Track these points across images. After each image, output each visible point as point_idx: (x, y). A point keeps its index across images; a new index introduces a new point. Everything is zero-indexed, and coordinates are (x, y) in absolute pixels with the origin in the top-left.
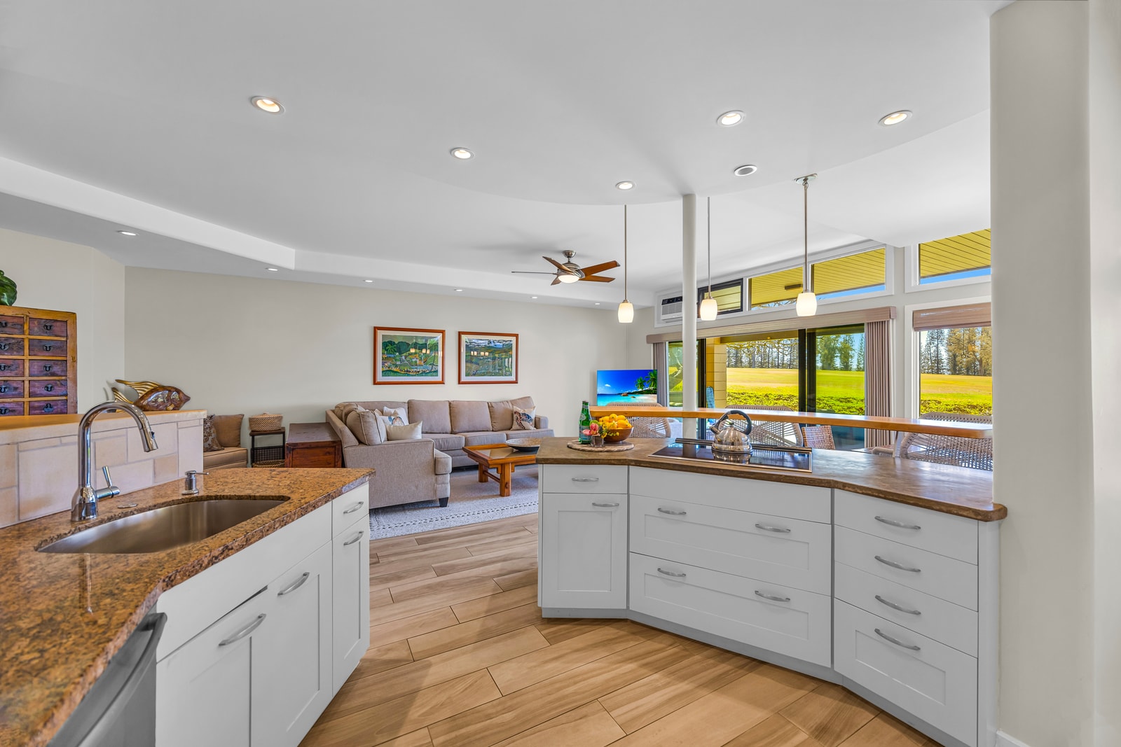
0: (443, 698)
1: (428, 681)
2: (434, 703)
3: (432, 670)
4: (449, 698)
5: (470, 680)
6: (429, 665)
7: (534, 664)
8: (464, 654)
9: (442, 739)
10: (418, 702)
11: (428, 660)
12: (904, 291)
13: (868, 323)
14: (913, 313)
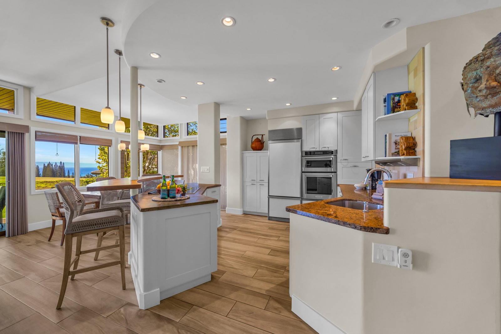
0: (273, 278)
1: (273, 286)
2: (276, 279)
3: (268, 288)
4: (271, 277)
5: (261, 278)
6: (267, 291)
7: (239, 270)
8: (252, 287)
9: (282, 271)
10: (281, 282)
11: (266, 293)
12: (30, 119)
13: (8, 132)
14: (36, 132)
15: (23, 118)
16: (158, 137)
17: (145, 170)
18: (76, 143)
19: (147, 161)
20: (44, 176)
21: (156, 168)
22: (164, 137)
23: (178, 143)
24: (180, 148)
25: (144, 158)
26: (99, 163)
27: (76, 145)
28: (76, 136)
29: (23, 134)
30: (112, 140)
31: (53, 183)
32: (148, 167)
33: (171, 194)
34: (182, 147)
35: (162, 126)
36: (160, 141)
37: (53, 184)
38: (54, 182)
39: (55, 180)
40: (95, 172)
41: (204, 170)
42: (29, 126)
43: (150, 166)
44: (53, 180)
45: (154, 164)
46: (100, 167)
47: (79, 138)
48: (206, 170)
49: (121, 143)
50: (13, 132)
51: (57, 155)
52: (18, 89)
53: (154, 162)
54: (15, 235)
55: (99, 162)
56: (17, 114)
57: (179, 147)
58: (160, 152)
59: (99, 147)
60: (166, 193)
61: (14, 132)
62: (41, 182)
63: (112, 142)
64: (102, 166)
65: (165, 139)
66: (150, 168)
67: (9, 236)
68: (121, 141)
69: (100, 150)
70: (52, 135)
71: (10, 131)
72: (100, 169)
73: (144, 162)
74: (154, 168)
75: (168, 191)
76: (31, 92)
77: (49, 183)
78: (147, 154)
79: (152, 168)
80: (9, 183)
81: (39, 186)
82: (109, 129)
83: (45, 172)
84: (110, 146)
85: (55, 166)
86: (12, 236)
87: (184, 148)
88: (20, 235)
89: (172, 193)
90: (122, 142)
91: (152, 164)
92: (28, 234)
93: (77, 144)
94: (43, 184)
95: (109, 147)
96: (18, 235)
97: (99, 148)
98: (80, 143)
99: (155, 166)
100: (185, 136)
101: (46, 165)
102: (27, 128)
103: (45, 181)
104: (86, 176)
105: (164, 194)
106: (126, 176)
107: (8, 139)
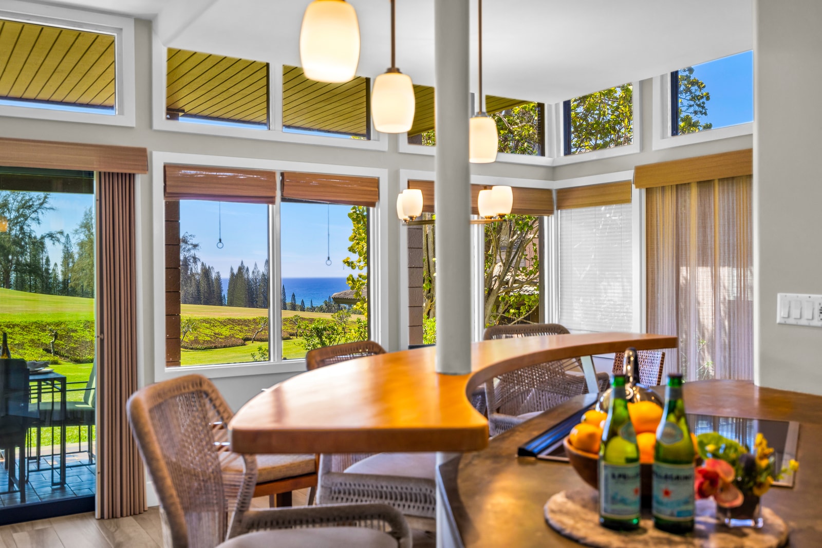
12: (151, 125)
13: (100, 173)
14: (165, 167)
15: (134, 125)
16: (543, 154)
17: (489, 292)
18: (270, 200)
19: (498, 257)
20: (231, 304)
21: (531, 283)
22: (568, 152)
23: (629, 175)
24: (637, 194)
25: (487, 245)
26: (350, 264)
27: (271, 206)
28: (271, 174)
29: (131, 177)
30: (379, 178)
31: (247, 326)
32: (501, 278)
33: (665, 499)
34: (647, 189)
35: (557, 105)
36: (553, 171)
37: (247, 328)
38: (249, 321)
39: (251, 318)
40: (342, 296)
41: (795, 313)
42: (148, 151)
43: (509, 277)
44: (246, 317)
45: (524, 268)
46: (353, 281)
47: (278, 179)
48: (807, 314)
49: (409, 188)
50: (109, 173)
51: (220, 245)
52: (121, 29)
53: (523, 260)
54: (114, 516)
55: (352, 263)
56: (121, 113)
57: (635, 192)
58: (552, 218)
59: (349, 209)
60: (631, 491)
61: (113, 173)
62: (221, 322)
63: (378, 187)
64: (360, 276)
65: (571, 159)
66: (507, 283)
67: (102, 517)
68: (409, 182)
69: (354, 220)
70: (207, 177)
71: (103, 170)
72: (352, 288)
73: (489, 259)
74: (522, 284)
75: (646, 473)
76: (153, 32)
77: (239, 325)
78: (499, 230)
79: (515, 281)
80: (102, 341)
81: (217, 331)
82: (369, 138)
83: (234, 290)
84: (373, 205)
85: (253, 272)
86: (109, 518)
87: (658, 197)
88: (127, 516)
89: (673, 497)
90: (411, 184)
91: (517, 268)
92: (144, 516)
93: (273, 203)
94: (224, 329)
95: (371, 209)
96: (122, 516)
97: (350, 215)
98: (284, 199)
99: (526, 275)
100: (663, 137)
101: (236, 271)
102: (140, 157)
103: (229, 319)
104: (324, 306)
105: (623, 501)
106: (428, 314)
107: (98, 198)
